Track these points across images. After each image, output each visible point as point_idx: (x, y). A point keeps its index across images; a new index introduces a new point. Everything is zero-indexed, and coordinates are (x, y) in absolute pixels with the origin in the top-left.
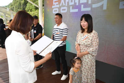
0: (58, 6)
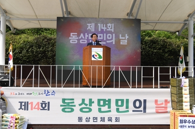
0: (77, 38)
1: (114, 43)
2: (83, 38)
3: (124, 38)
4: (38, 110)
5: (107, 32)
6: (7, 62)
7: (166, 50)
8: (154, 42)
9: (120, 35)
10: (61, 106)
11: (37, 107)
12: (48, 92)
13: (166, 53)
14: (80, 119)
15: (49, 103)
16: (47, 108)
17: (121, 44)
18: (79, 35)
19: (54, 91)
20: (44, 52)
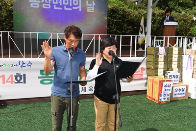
0: (39, 2)
1: (80, 10)
2: (47, 2)
3: (91, 5)
4: (12, 83)
7: (126, 20)
8: (114, 11)
9: (87, 2)
10: (39, 78)
11: (10, 80)
12: (23, 63)
13: (125, 22)
15: (24, 75)
16: (22, 81)
17: (88, 11)
19: (30, 62)
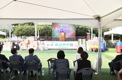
4: (51, 46)
5: (66, 27)
6: (37, 36)
7: (86, 31)
8: (82, 28)
9: (70, 28)
10: (55, 45)
14: (59, 48)
17: (70, 30)
18: (58, 28)
19: (54, 42)
20: (47, 32)
